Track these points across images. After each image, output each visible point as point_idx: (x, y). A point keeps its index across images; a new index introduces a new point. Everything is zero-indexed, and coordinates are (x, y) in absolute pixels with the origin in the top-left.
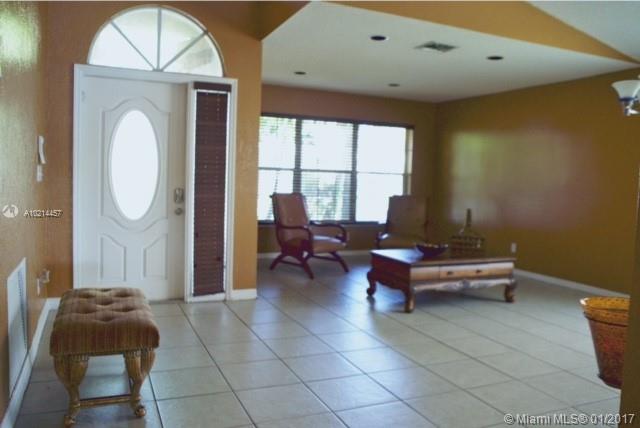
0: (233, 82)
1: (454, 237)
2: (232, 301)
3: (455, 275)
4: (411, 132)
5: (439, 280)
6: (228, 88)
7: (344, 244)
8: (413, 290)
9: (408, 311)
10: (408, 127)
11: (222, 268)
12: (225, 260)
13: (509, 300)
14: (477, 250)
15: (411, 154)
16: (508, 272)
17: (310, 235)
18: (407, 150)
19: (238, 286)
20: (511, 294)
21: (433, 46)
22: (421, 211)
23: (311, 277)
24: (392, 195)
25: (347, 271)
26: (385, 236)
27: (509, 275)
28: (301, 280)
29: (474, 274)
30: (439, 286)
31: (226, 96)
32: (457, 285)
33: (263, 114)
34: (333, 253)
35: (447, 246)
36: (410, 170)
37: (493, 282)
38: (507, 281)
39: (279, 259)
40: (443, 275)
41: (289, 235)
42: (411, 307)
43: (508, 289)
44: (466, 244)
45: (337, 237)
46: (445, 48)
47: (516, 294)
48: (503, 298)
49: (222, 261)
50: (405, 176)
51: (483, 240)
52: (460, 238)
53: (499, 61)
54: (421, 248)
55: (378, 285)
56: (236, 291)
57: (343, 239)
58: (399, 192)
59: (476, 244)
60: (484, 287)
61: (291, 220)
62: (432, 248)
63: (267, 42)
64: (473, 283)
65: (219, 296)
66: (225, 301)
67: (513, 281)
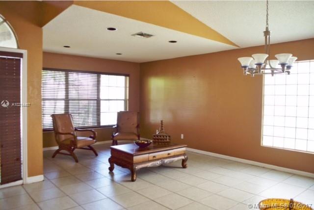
0: (24, 52)
1: (154, 136)
2: (27, 185)
3: (157, 157)
4: (128, 78)
5: (149, 161)
6: (21, 55)
7: (95, 141)
8: (135, 168)
9: (133, 180)
10: (126, 75)
11: (20, 164)
12: (22, 159)
13: (184, 167)
14: (167, 142)
15: (128, 89)
16: (183, 153)
17: (75, 137)
18: (126, 87)
19: (31, 174)
20: (185, 164)
21: (141, 34)
22: (135, 119)
23: (77, 161)
24: (119, 111)
25: (97, 155)
26: (117, 134)
27: (184, 154)
28: (71, 164)
29: (167, 156)
30: (149, 165)
31: (19, 60)
32: (158, 163)
33: (44, 69)
34: (89, 146)
35: (151, 141)
36: (128, 98)
37: (176, 159)
38: (183, 157)
39: (57, 152)
40: (151, 158)
41: (63, 137)
42: (135, 178)
43: (184, 161)
44: (161, 139)
45: (91, 137)
46: (149, 36)
47: (188, 163)
48: (181, 166)
49: (21, 161)
50: (125, 101)
51: (169, 137)
52: (158, 136)
53: (175, 43)
54: (137, 144)
55: (115, 165)
56: (30, 178)
57: (93, 138)
58: (123, 109)
59: (166, 139)
60: (172, 162)
61: (63, 129)
62: (143, 143)
63: (45, 28)
64: (166, 161)
65: (19, 182)
66: (22, 185)
67: (186, 157)
